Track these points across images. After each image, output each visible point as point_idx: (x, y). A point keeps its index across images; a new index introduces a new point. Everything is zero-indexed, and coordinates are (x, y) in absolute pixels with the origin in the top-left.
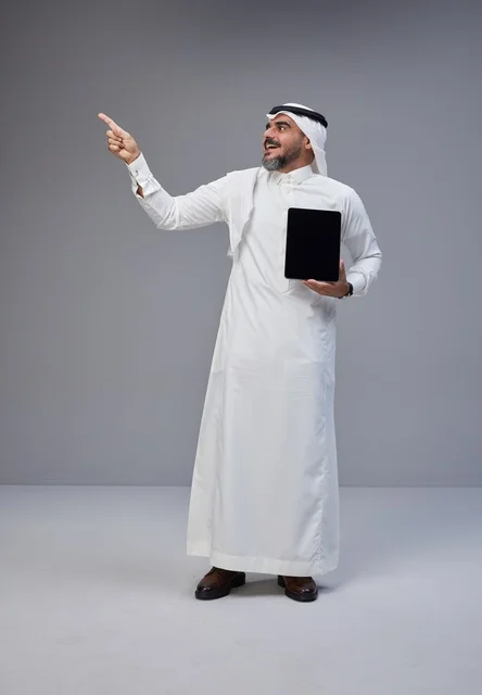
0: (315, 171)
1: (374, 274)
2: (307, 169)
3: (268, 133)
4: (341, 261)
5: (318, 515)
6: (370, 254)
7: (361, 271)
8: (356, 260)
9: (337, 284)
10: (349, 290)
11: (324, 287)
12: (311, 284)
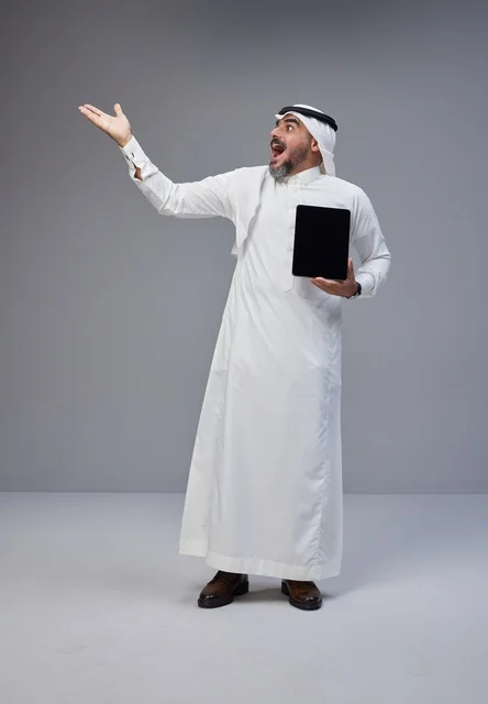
0: (323, 172)
1: (383, 275)
2: (314, 171)
3: (275, 131)
4: (350, 259)
5: (317, 519)
6: (379, 254)
7: (370, 272)
8: (364, 261)
9: (346, 282)
10: (358, 290)
11: (332, 285)
12: (319, 281)
